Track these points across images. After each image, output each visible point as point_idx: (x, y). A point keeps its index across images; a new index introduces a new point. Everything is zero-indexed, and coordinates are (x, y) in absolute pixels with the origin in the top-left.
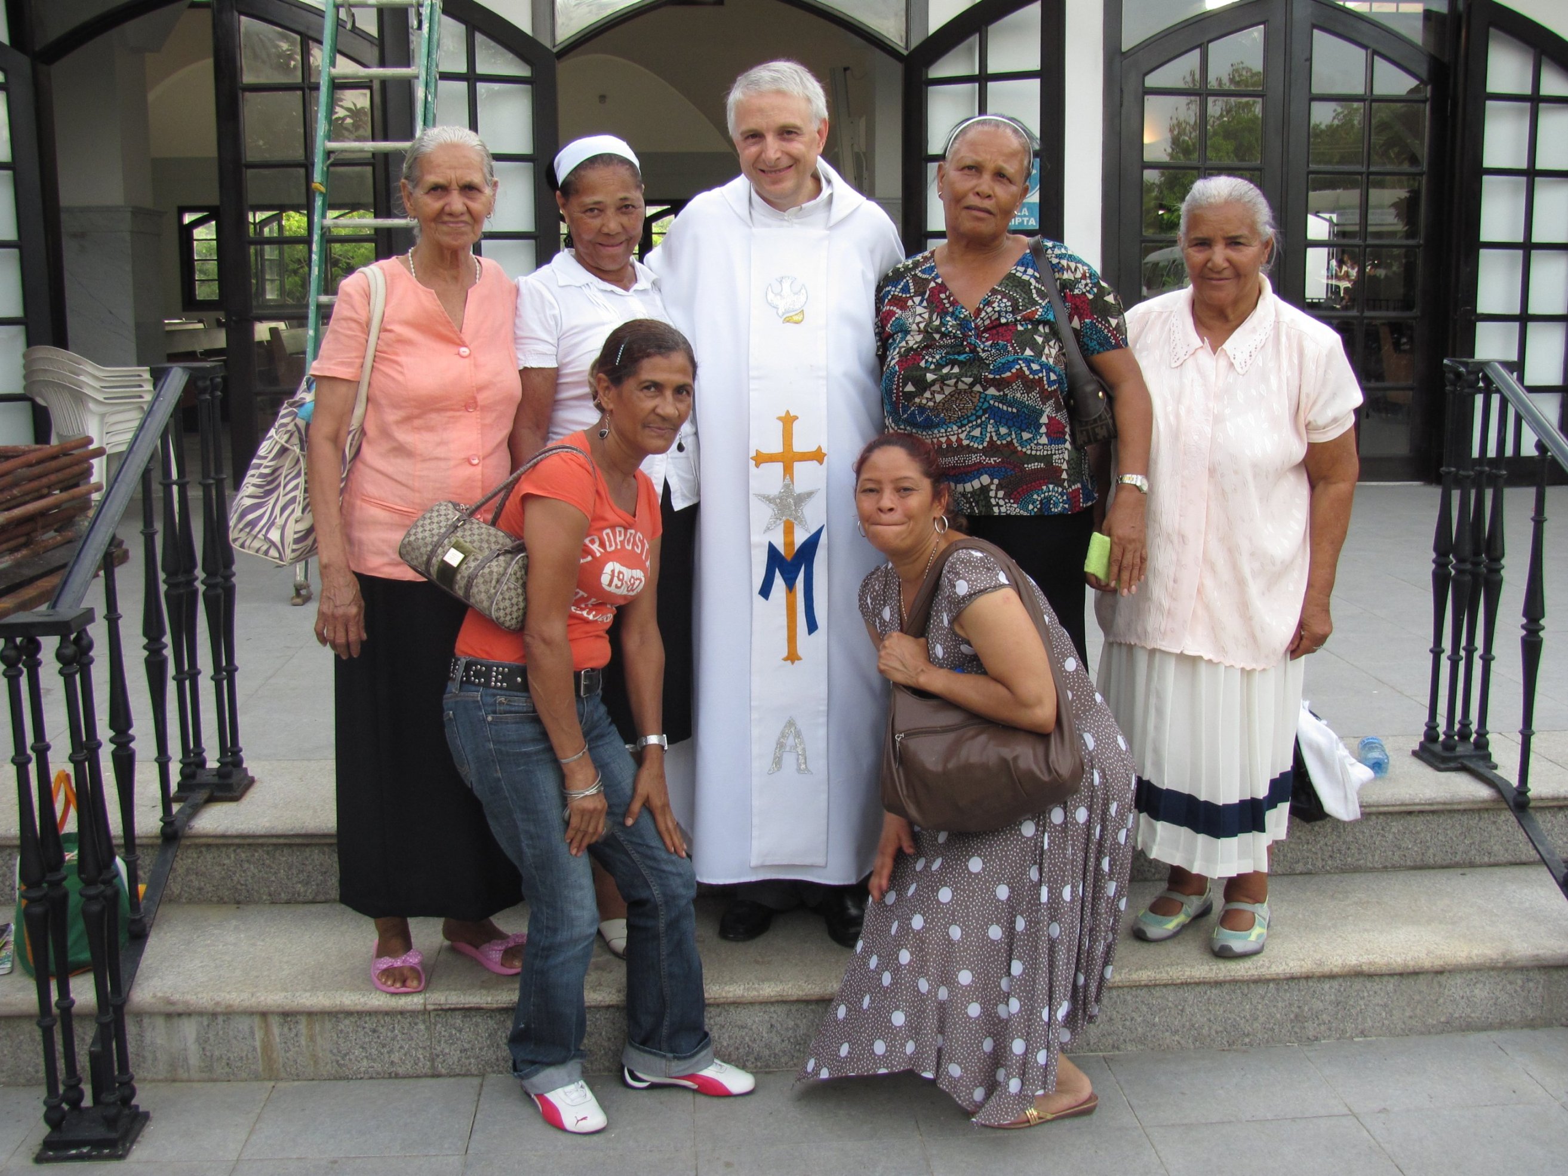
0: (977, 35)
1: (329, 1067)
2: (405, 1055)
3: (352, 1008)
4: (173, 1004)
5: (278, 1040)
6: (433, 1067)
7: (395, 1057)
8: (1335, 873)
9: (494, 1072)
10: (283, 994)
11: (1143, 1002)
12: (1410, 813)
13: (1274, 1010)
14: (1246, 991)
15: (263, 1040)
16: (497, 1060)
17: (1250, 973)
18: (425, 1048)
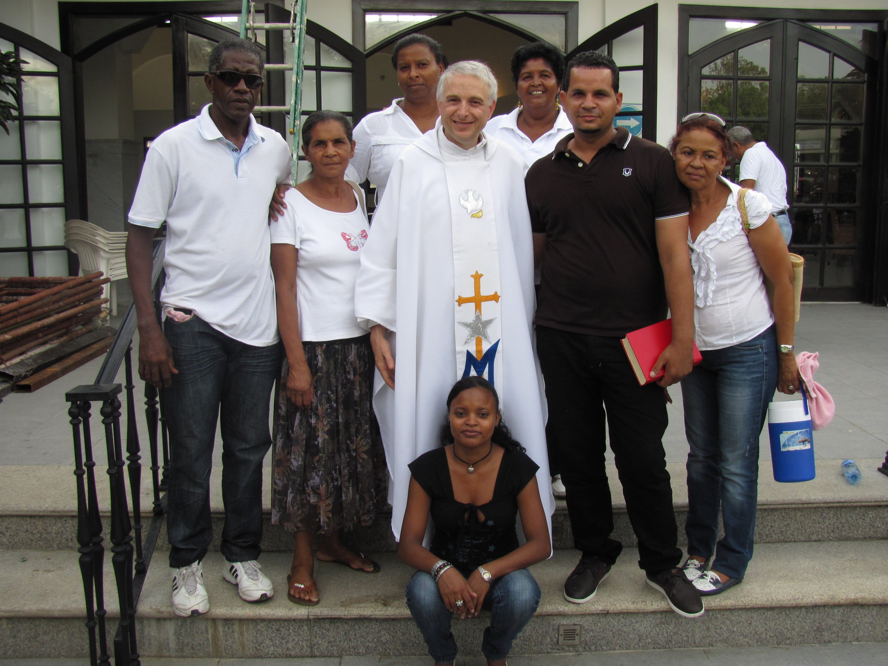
0: (606, 46)
1: (251, 651)
2: (296, 644)
3: (265, 617)
4: (162, 613)
5: (221, 634)
6: (311, 651)
7: (290, 645)
8: (835, 541)
9: (347, 655)
10: (225, 608)
11: (727, 618)
12: (880, 506)
13: (805, 624)
14: (788, 613)
15: (213, 634)
16: (349, 648)
17: (791, 602)
18: (307, 641)
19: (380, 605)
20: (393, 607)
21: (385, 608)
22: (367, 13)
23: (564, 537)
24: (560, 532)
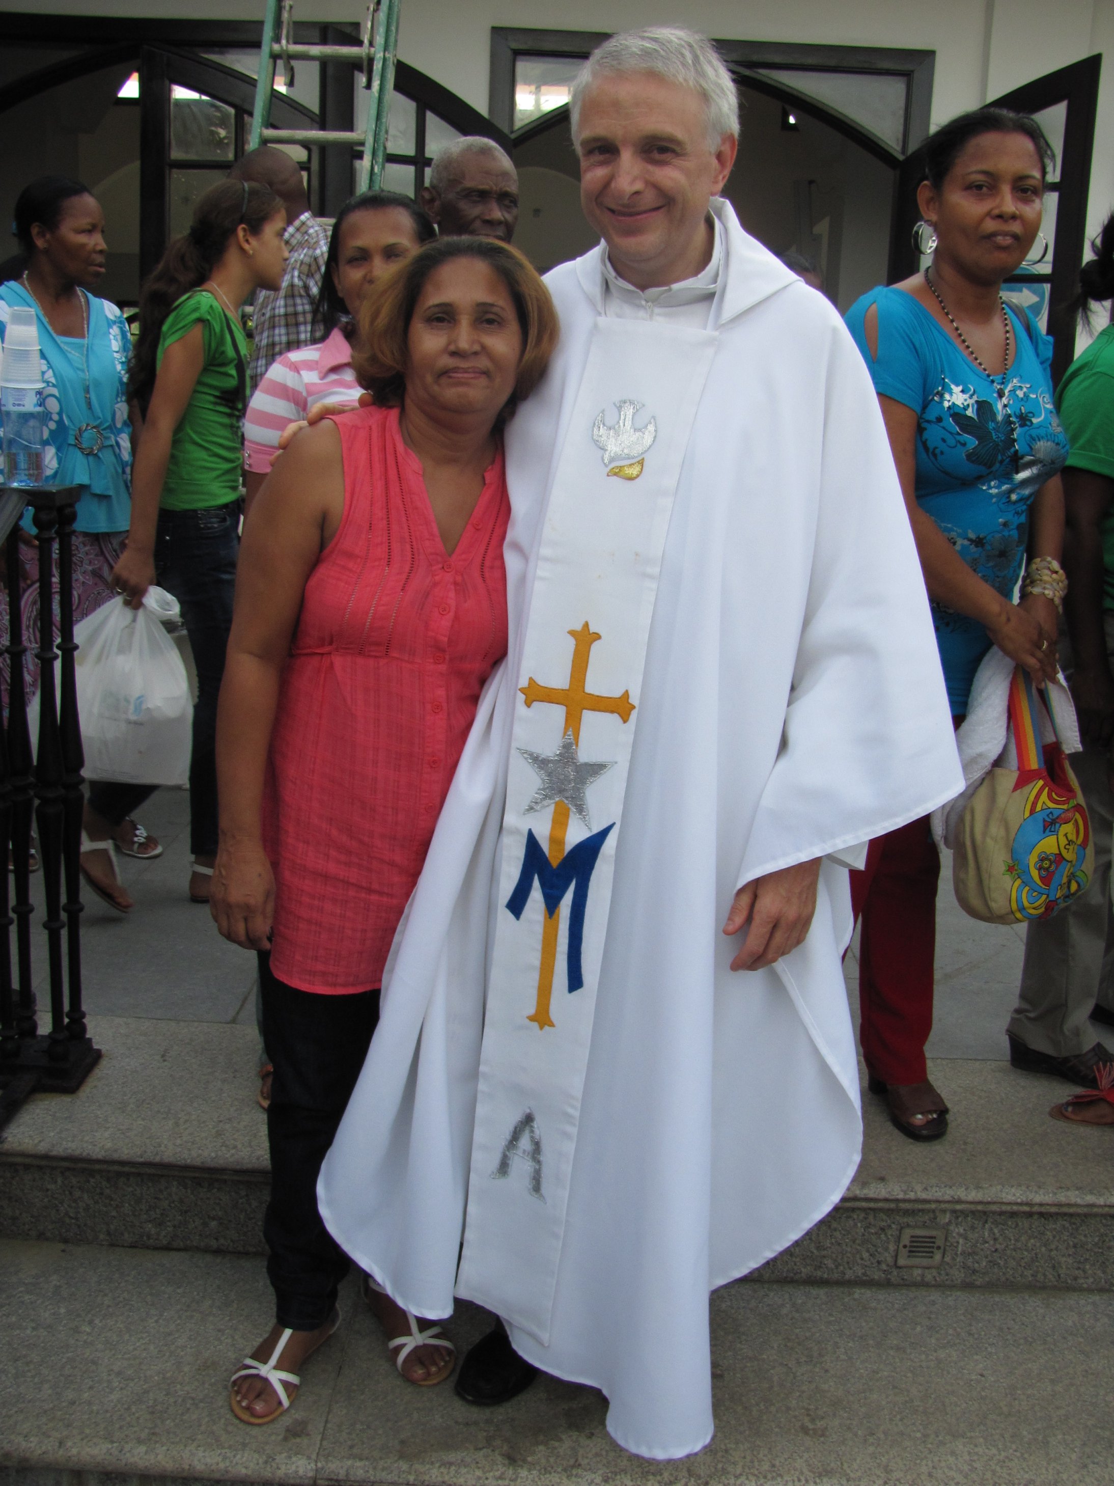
3: (207, 1474)
10: (106, 1445)
19: (499, 1458)
20: (532, 1466)
21: (511, 1471)
22: (519, 58)
23: (947, 1259)
24: (939, 1248)
